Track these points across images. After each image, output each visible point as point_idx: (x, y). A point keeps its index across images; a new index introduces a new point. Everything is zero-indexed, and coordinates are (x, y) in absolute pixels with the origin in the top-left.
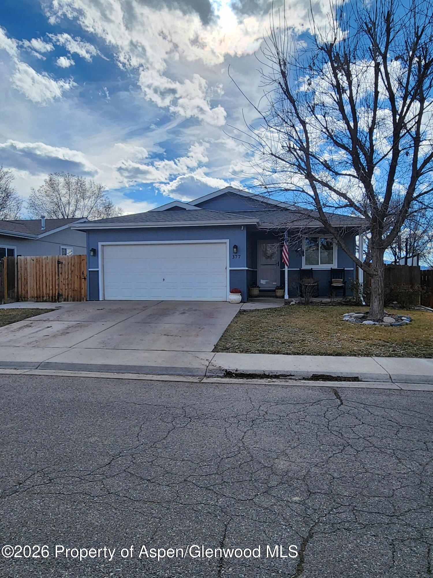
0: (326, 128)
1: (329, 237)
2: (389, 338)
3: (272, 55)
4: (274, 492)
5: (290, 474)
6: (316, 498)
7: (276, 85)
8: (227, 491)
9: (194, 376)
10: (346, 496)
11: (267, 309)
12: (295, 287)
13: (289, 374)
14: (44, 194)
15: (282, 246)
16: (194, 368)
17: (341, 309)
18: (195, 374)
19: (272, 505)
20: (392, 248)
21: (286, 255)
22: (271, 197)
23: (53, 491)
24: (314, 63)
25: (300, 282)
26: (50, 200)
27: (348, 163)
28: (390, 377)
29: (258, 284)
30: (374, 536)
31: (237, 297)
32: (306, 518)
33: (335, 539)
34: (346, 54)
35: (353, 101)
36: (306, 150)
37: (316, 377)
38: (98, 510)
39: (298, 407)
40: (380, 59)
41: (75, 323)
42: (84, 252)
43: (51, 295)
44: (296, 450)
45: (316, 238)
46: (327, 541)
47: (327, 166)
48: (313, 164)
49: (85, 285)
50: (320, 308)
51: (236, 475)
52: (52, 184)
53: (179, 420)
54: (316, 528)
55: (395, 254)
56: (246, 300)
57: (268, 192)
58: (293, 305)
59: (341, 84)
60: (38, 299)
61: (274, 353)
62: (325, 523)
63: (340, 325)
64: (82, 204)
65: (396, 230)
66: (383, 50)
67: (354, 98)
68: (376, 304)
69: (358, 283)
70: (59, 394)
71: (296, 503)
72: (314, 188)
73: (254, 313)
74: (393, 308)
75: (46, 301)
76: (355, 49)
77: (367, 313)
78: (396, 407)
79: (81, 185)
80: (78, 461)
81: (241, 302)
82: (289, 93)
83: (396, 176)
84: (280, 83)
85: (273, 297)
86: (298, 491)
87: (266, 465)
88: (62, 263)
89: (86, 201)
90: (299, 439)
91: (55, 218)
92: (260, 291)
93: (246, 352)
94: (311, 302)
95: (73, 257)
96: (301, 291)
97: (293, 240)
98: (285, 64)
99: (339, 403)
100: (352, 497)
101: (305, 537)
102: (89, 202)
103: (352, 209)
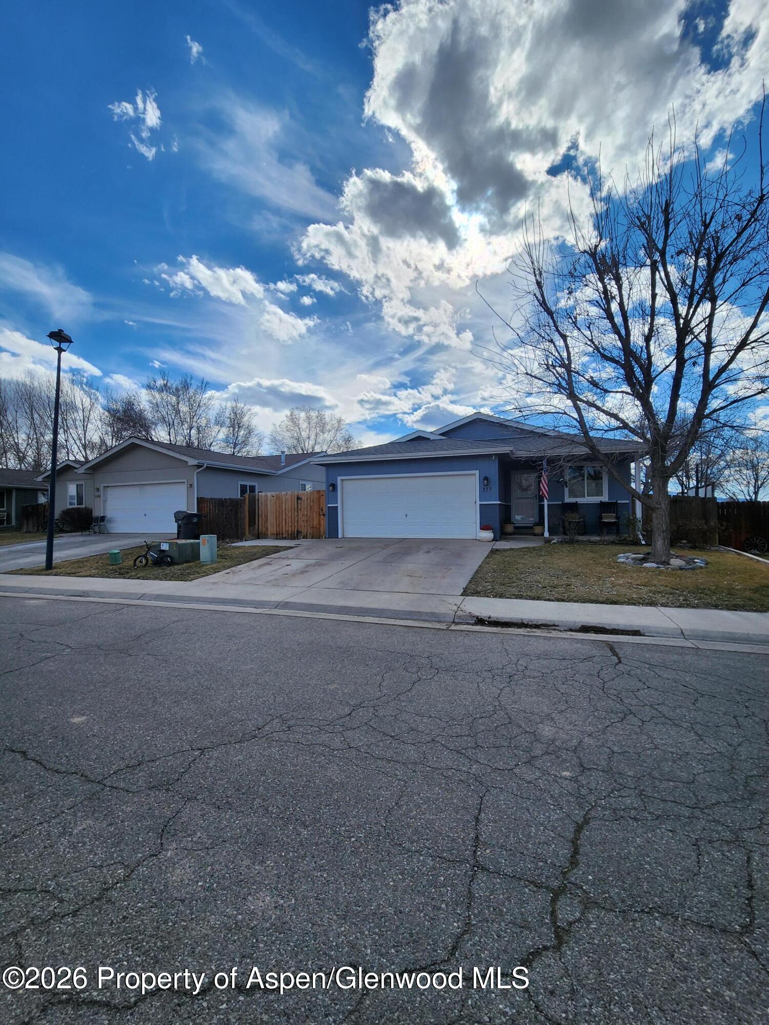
0: (591, 341)
1: (598, 465)
2: (679, 584)
3: (525, 265)
4: (538, 763)
5: (557, 744)
6: (591, 775)
7: (531, 297)
8: (481, 757)
9: (441, 622)
10: (630, 776)
11: (523, 548)
12: (557, 523)
13: (552, 624)
14: (285, 429)
15: (540, 477)
16: (441, 614)
17: (614, 548)
18: (442, 619)
19: (536, 779)
20: (677, 476)
21: (544, 487)
22: (527, 422)
23: (292, 740)
24: (575, 269)
25: (563, 517)
26: (291, 435)
27: (619, 378)
28: (682, 632)
29: (513, 520)
30: (671, 831)
31: (489, 535)
32: (580, 799)
33: (618, 829)
34: (613, 256)
35: (624, 307)
36: (568, 367)
37: (585, 629)
38: (338, 765)
39: (564, 663)
40: (657, 257)
41: (313, 561)
42: (323, 487)
43: (290, 532)
44: (564, 714)
45: (583, 467)
46: (608, 831)
47: (594, 383)
48: (575, 382)
49: (324, 522)
50: (589, 548)
51: (492, 739)
52: (293, 419)
53: (425, 671)
54: (593, 813)
55: (682, 484)
56: (498, 537)
57: (524, 416)
58: (554, 543)
59: (609, 289)
60: (278, 536)
61: (533, 599)
62: (604, 808)
63: (613, 568)
64: (321, 438)
65: (684, 453)
66: (660, 246)
67: (625, 304)
68: (660, 543)
69: (635, 518)
70: (298, 636)
71: (566, 779)
72: (578, 410)
73: (508, 552)
74: (682, 548)
75: (285, 538)
76: (625, 249)
77: (648, 554)
78: (692, 669)
79: (321, 418)
80: (316, 709)
81: (493, 540)
82: (545, 304)
83: (681, 390)
84: (535, 295)
85: (531, 534)
86: (568, 765)
87: (528, 729)
88: (301, 499)
89: (325, 435)
90: (567, 702)
91: (294, 453)
92: (515, 528)
93: (501, 597)
94: (577, 541)
95: (312, 493)
96: (564, 527)
97: (553, 469)
98: (541, 274)
99: (617, 661)
100: (639, 778)
101: (580, 823)
102: (328, 436)
103: (626, 431)
